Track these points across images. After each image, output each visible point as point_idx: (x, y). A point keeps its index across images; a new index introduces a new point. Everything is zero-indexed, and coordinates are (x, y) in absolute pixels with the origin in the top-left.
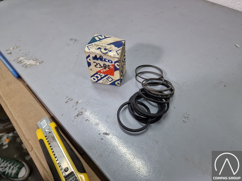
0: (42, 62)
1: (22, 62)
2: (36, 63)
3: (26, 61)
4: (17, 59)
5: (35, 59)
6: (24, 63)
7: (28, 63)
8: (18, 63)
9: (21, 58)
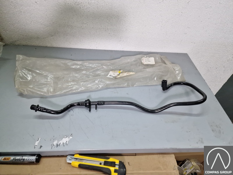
0: (72, 135)
1: (59, 144)
2: (69, 138)
3: (61, 142)
4: (53, 145)
5: (65, 136)
6: (61, 144)
7: (65, 142)
8: (57, 146)
9: (55, 143)
